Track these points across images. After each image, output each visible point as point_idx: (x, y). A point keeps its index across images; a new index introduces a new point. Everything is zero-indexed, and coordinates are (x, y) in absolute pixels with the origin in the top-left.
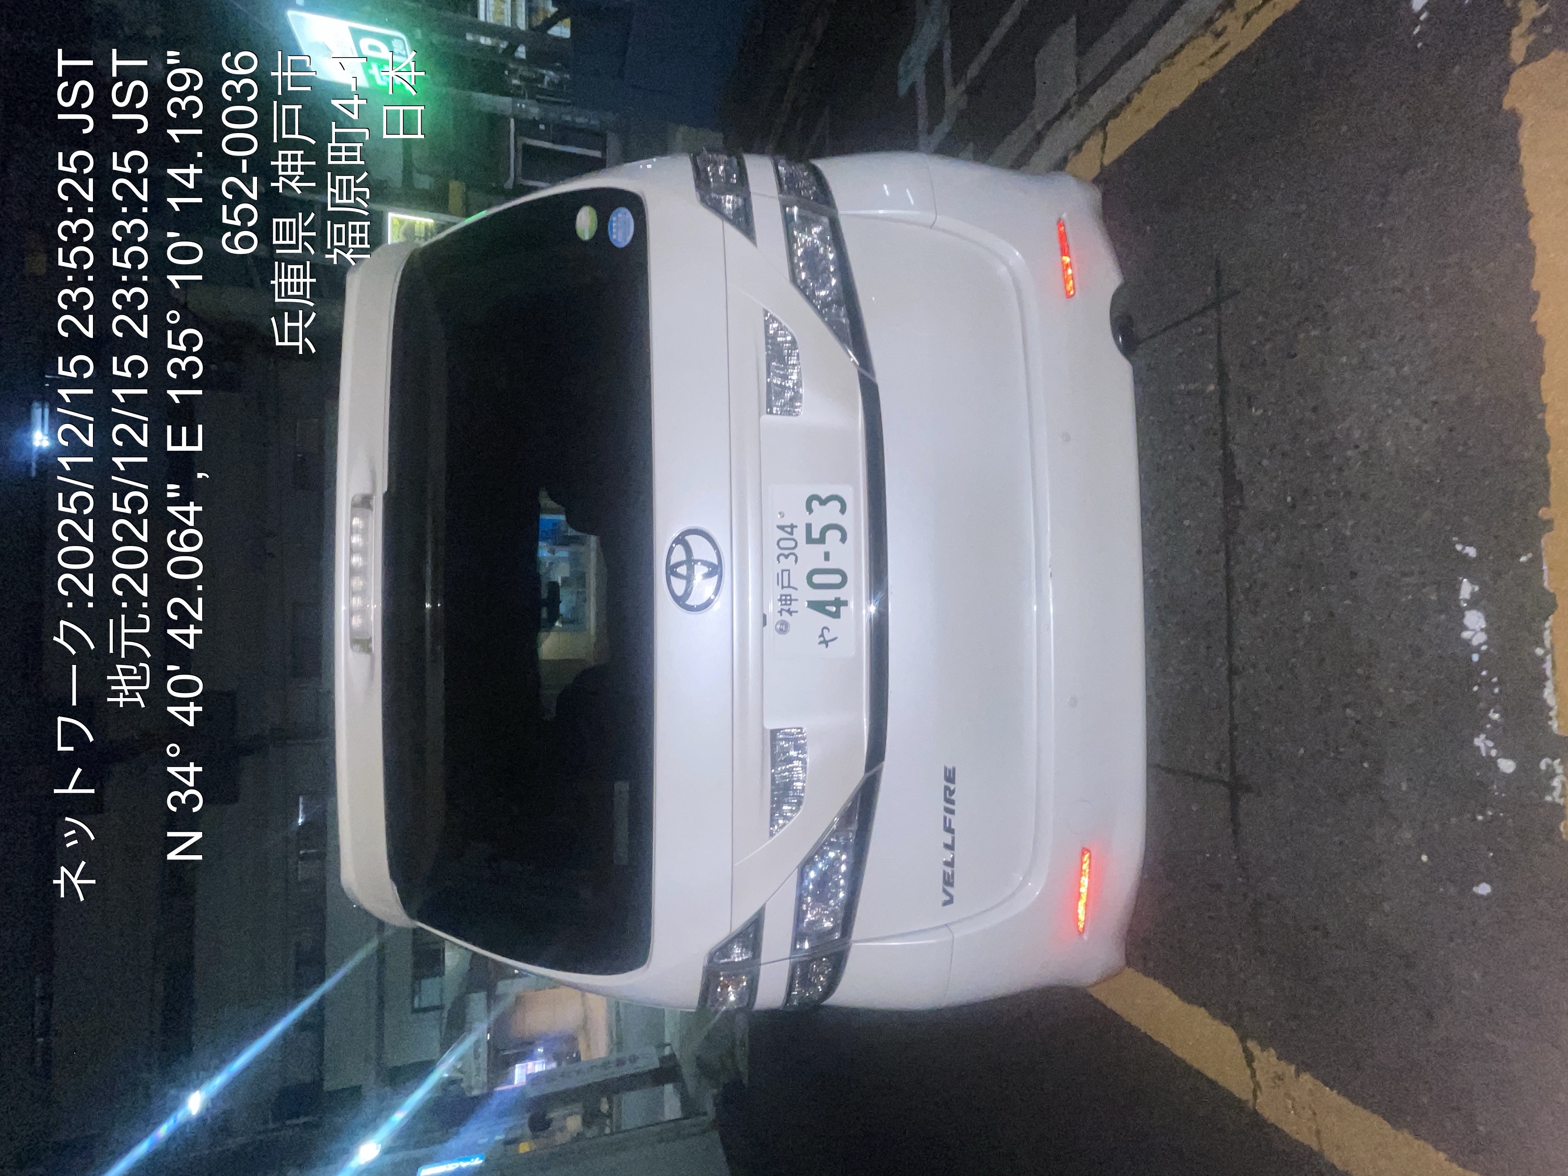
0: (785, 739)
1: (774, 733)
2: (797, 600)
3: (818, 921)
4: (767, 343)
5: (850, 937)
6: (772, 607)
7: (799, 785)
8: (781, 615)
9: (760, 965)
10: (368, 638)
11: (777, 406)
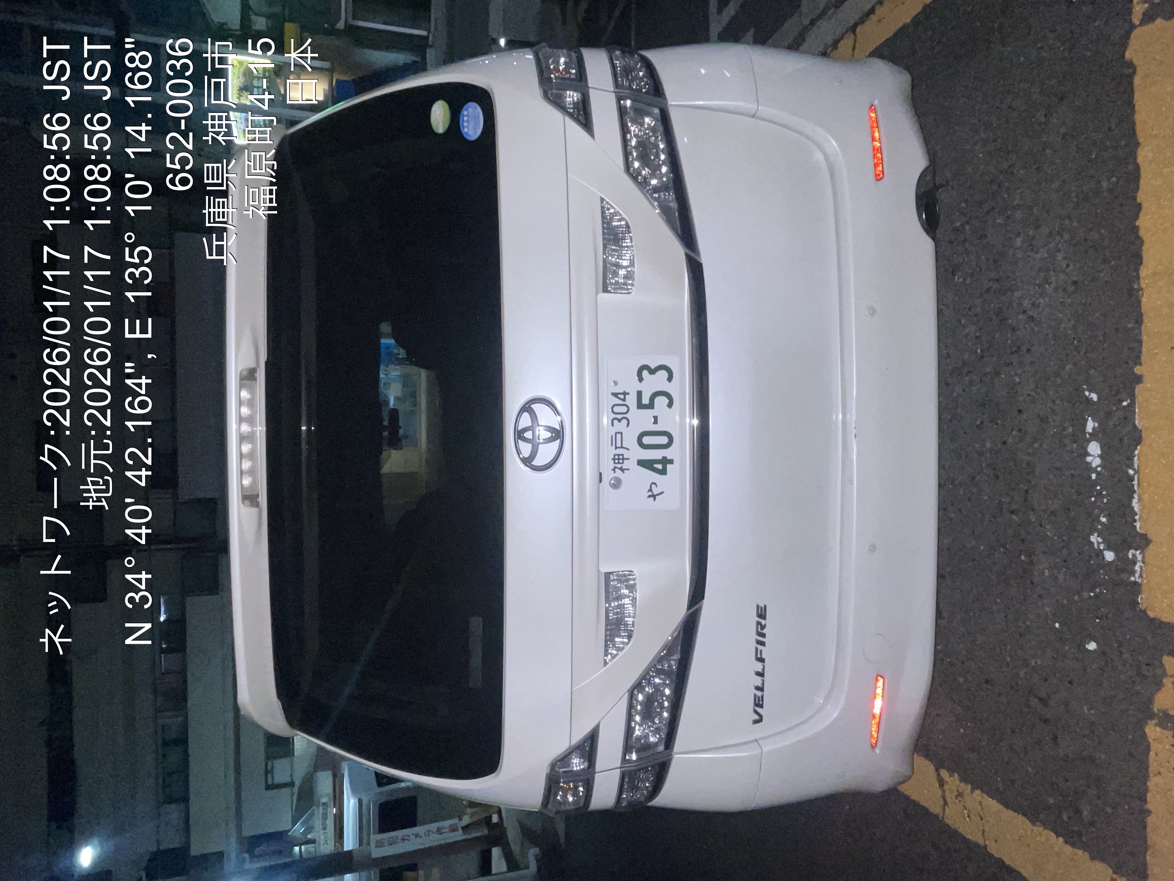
0: (617, 580)
1: (608, 575)
2: (628, 459)
3: (646, 737)
4: (603, 228)
5: (672, 750)
6: (607, 465)
7: (629, 620)
8: (615, 472)
9: (595, 773)
10: (256, 493)
11: (612, 284)
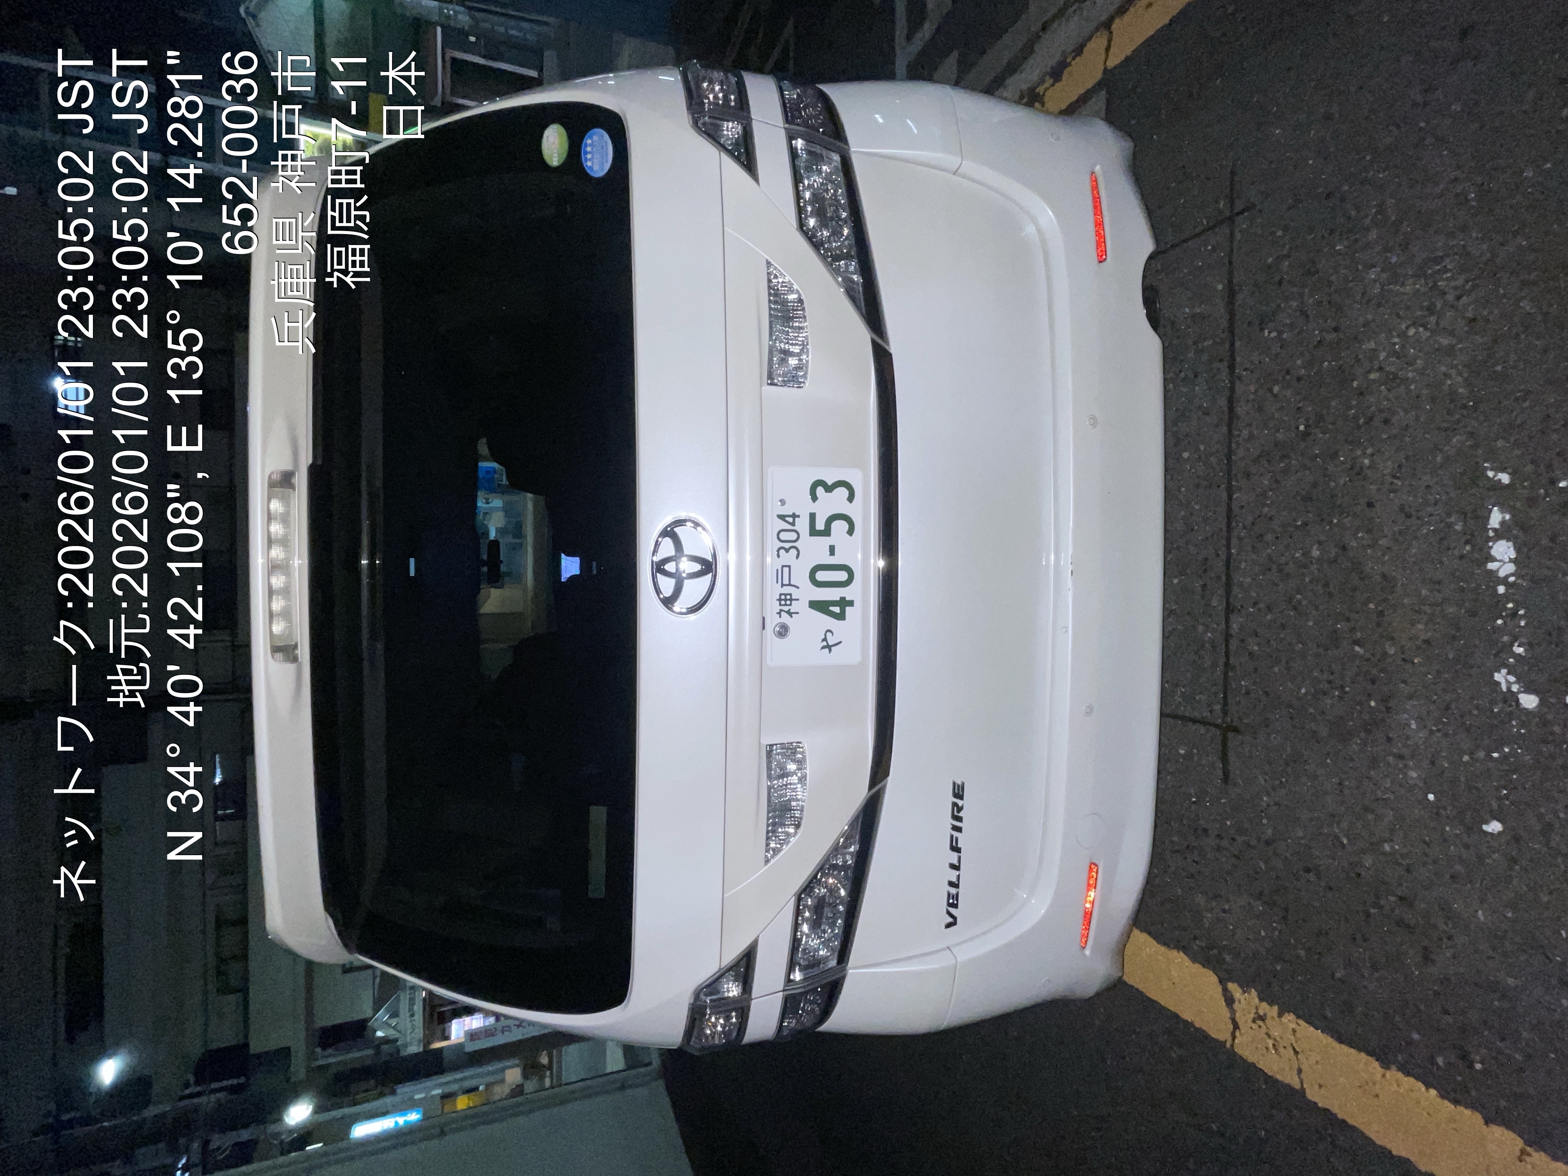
0: (782, 754)
1: (770, 748)
2: (798, 600)
3: (816, 949)
4: (770, 301)
5: (847, 964)
6: (771, 609)
7: (797, 804)
8: (780, 617)
9: (752, 999)
10: (294, 645)
11: (780, 375)
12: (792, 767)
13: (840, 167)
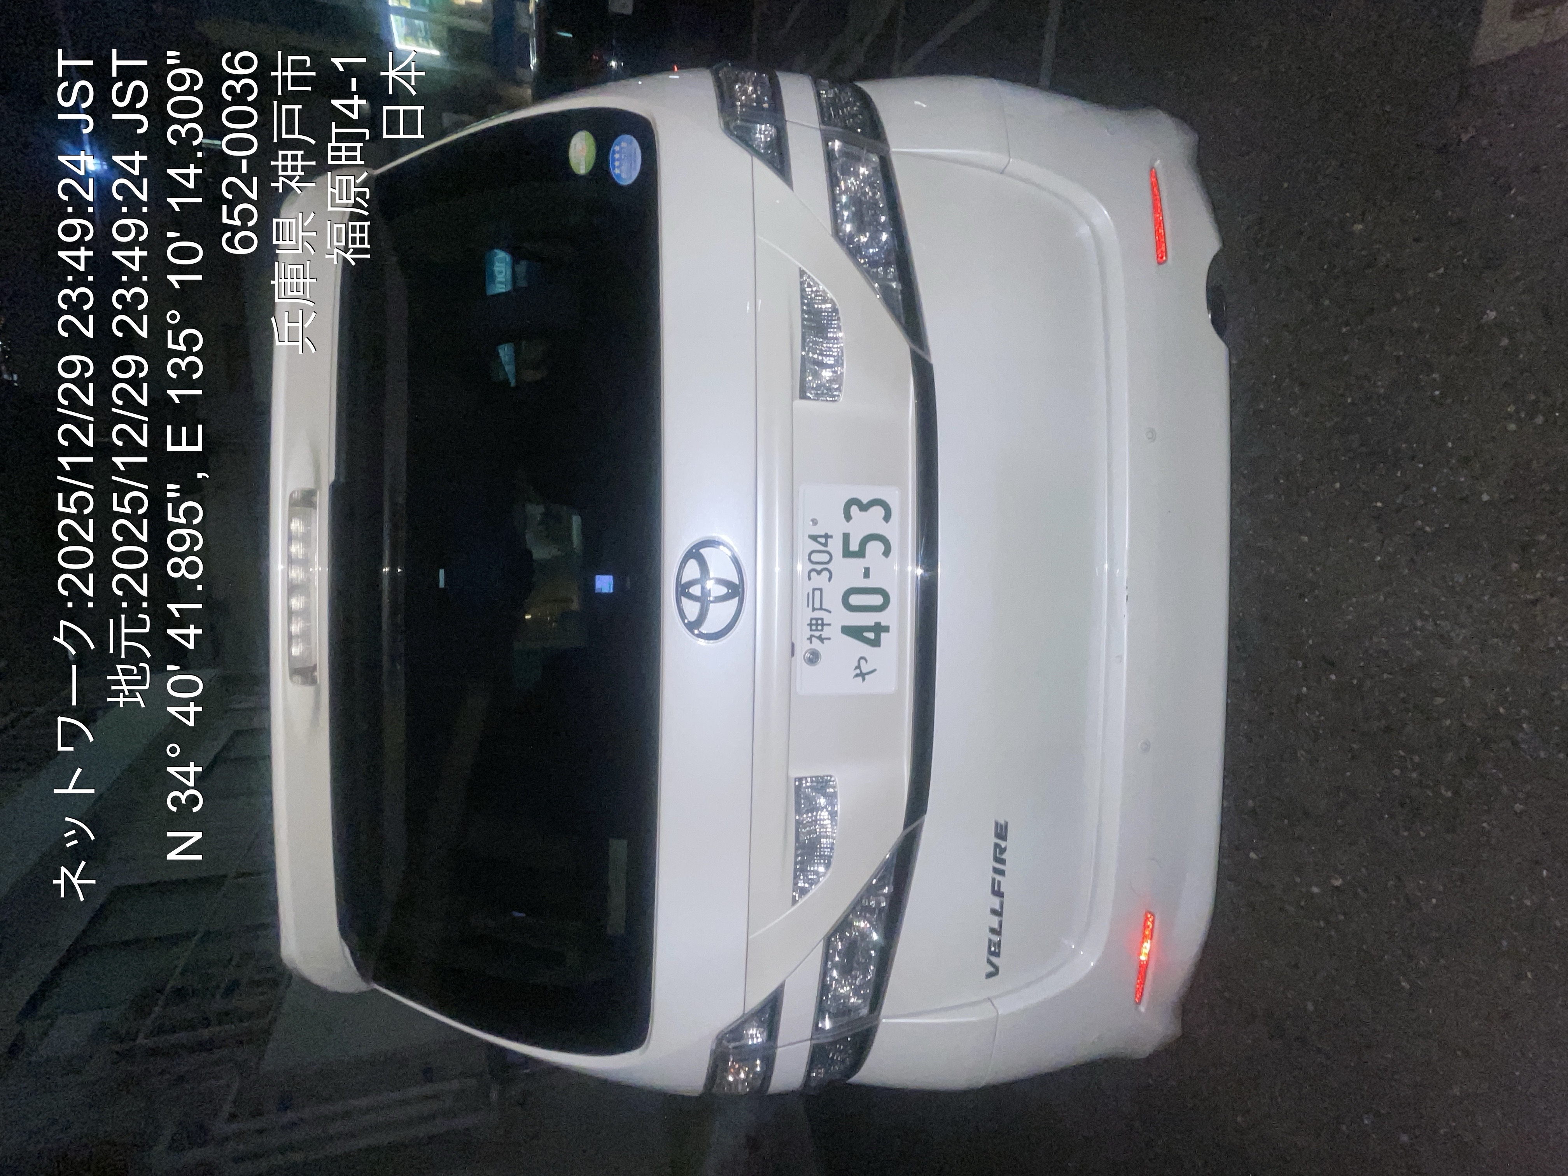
0: (812, 787)
1: (799, 781)
2: (830, 625)
3: (846, 997)
4: (803, 311)
5: (879, 1013)
6: (802, 633)
7: (827, 842)
8: (811, 643)
9: (776, 1048)
10: (313, 667)
11: (813, 388)
12: (822, 801)
13: (879, 169)
